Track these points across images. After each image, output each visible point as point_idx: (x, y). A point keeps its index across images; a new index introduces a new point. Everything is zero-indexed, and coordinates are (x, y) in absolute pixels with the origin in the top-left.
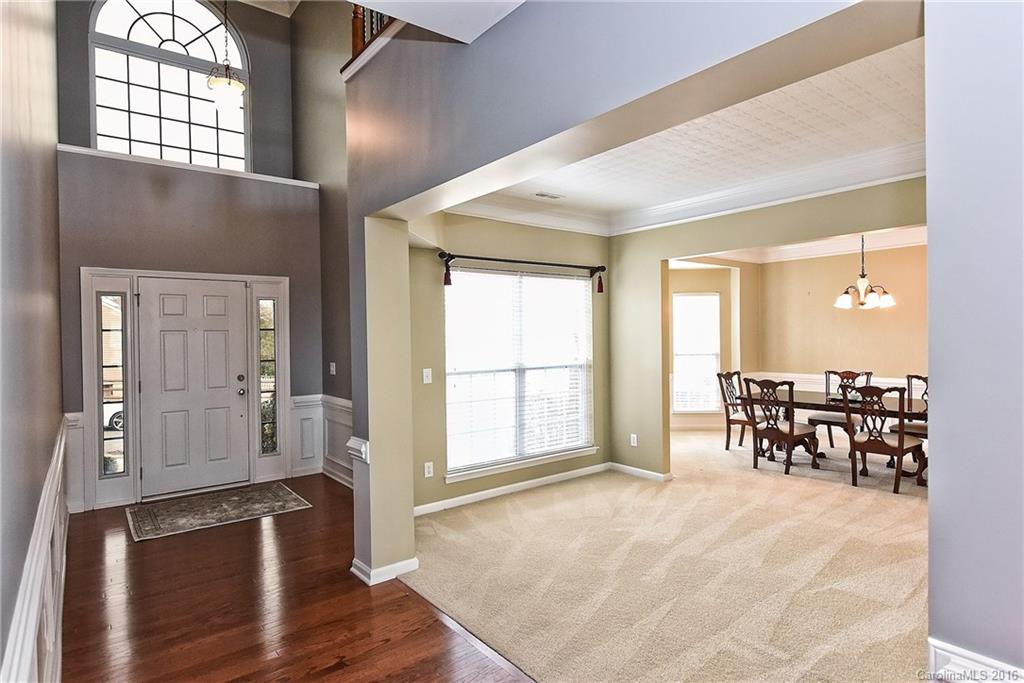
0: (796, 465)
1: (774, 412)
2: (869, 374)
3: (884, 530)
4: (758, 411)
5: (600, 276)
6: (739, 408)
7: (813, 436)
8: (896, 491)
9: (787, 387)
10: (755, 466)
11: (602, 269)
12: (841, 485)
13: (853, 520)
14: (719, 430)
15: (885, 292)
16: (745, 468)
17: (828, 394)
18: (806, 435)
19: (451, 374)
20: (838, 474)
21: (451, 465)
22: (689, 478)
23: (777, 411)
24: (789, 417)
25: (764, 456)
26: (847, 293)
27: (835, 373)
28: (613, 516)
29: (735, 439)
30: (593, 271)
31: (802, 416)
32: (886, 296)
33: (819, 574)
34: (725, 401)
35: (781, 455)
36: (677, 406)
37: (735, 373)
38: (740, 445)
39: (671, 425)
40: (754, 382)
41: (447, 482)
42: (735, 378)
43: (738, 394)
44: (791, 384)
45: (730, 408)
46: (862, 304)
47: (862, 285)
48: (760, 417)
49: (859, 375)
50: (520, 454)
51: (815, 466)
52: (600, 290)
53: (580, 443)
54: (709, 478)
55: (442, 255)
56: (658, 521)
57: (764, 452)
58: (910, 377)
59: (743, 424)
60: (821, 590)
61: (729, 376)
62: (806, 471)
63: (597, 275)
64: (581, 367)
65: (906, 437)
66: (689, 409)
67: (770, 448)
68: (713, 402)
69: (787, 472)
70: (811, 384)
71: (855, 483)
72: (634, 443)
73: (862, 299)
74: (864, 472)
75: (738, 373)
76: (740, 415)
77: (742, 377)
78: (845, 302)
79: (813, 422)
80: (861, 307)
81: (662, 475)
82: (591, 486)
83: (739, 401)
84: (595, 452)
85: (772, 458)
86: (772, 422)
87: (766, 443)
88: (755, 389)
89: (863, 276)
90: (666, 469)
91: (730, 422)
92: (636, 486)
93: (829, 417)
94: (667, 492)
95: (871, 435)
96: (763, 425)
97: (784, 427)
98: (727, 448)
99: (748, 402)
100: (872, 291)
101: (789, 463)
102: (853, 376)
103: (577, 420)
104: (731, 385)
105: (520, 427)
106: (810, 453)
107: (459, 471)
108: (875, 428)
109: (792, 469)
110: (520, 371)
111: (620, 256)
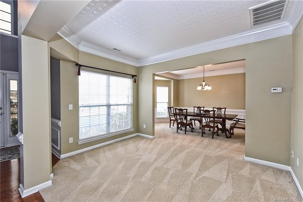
0: (188, 131)
1: (182, 117)
2: (204, 107)
3: (213, 151)
4: (178, 117)
5: (135, 78)
6: (173, 116)
7: (191, 124)
8: (213, 138)
9: (185, 111)
10: (177, 132)
11: (136, 76)
12: (199, 137)
13: (205, 148)
14: (168, 122)
15: (209, 86)
16: (174, 133)
17: (194, 112)
18: (190, 123)
19: (80, 107)
20: (198, 134)
21: (80, 138)
22: (160, 137)
23: (183, 117)
24: (186, 118)
25: (179, 129)
26: (200, 86)
27: (196, 107)
28: (136, 152)
29: (172, 125)
30: (133, 76)
31: (189, 118)
32: (209, 87)
33: (199, 170)
34: (170, 114)
35: (184, 128)
36: (157, 116)
37: (172, 107)
38: (173, 126)
39: (155, 121)
40: (177, 109)
41: (79, 144)
42: (172, 108)
43: (173, 113)
44: (187, 110)
45: (171, 116)
46: (204, 89)
47: (204, 83)
48: (178, 119)
49: (201, 107)
50: (108, 133)
51: (192, 131)
52: (135, 82)
53: (129, 128)
54: (166, 136)
55: (77, 64)
56: (149, 153)
57: (179, 128)
58: (213, 108)
59: (174, 120)
60: (201, 177)
61: (170, 108)
62: (190, 133)
63: (134, 77)
64: (129, 105)
65: (215, 123)
66: (161, 117)
67: (181, 127)
68: (166, 115)
69: (185, 134)
70: (191, 110)
71: (202, 136)
72: (145, 127)
73: (204, 87)
74: (204, 133)
75: (173, 107)
76: (173, 118)
77: (174, 108)
78: (199, 88)
79: (191, 120)
80: (203, 90)
81: (152, 137)
82: (131, 141)
83: (173, 115)
84: (133, 130)
85: (181, 130)
86: (182, 120)
87: (180, 126)
88: (177, 111)
89: (204, 81)
90: (153, 135)
91: (171, 120)
92: (145, 140)
93: (195, 118)
94: (153, 142)
95: (207, 123)
96: (179, 121)
97: (185, 121)
98: (170, 127)
99: (175, 114)
100: (206, 85)
101: (186, 131)
102: (200, 108)
103: (128, 121)
104: (171, 110)
105: (108, 124)
106: (191, 128)
107: (84, 139)
108: (208, 121)
109: (187, 133)
110: (109, 106)
111: (141, 72)
